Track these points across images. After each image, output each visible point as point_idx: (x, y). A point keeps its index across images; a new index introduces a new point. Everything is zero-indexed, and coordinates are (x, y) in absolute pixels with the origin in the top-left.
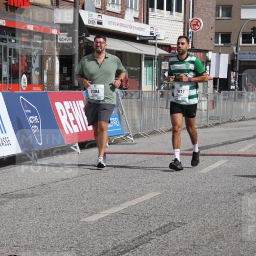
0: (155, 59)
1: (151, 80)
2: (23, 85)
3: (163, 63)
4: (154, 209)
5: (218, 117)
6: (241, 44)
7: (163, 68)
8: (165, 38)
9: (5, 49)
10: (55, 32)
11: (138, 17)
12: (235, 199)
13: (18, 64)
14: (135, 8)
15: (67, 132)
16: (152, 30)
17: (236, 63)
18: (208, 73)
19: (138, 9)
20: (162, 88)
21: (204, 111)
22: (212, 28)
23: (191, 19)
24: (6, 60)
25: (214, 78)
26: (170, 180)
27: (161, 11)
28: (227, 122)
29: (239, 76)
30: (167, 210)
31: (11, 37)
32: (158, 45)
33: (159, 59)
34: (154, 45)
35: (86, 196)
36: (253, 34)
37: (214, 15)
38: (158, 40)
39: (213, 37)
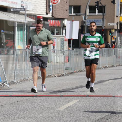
0: (25, 25)
1: (22, 40)
3: (31, 28)
5: (72, 68)
6: (88, 14)
8: (32, 10)
16: (22, 3)
18: (64, 35)
21: (61, 64)
22: (67, 2)
25: (68, 39)
26: (36, 116)
28: (79, 71)
32: (27, 14)
33: (28, 25)
34: (24, 14)
36: (96, 7)
38: (27, 11)
39: (68, 8)
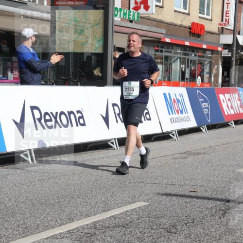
2: (198, 83)
9: (188, 60)
10: (220, 49)
13: (195, 70)
15: (227, 114)
24: (188, 67)
31: (192, 53)
35: (239, 155)
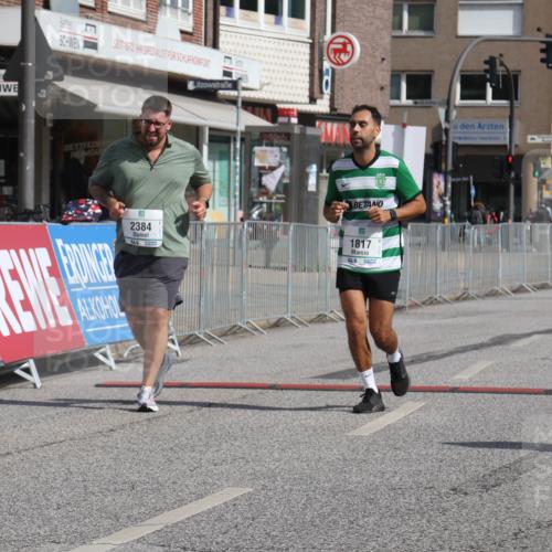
0: (235, 140)
1: (225, 193)
3: (256, 149)
4: (233, 532)
6: (458, 101)
7: (257, 163)
8: (262, 85)
11: (190, 30)
12: (443, 505)
14: (183, 6)
15: (5, 332)
16: (228, 64)
17: (446, 152)
19: (191, 9)
20: (255, 216)
23: (328, 36)
26: (276, 455)
27: (252, 13)
28: (423, 303)
29: (453, 184)
30: (268, 534)
32: (243, 103)
33: (248, 140)
34: (233, 102)
35: (55, 498)
36: (488, 76)
37: (389, 25)
38: (244, 89)
39: (387, 82)
